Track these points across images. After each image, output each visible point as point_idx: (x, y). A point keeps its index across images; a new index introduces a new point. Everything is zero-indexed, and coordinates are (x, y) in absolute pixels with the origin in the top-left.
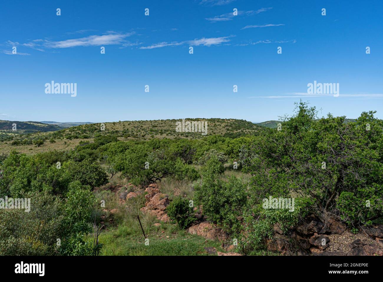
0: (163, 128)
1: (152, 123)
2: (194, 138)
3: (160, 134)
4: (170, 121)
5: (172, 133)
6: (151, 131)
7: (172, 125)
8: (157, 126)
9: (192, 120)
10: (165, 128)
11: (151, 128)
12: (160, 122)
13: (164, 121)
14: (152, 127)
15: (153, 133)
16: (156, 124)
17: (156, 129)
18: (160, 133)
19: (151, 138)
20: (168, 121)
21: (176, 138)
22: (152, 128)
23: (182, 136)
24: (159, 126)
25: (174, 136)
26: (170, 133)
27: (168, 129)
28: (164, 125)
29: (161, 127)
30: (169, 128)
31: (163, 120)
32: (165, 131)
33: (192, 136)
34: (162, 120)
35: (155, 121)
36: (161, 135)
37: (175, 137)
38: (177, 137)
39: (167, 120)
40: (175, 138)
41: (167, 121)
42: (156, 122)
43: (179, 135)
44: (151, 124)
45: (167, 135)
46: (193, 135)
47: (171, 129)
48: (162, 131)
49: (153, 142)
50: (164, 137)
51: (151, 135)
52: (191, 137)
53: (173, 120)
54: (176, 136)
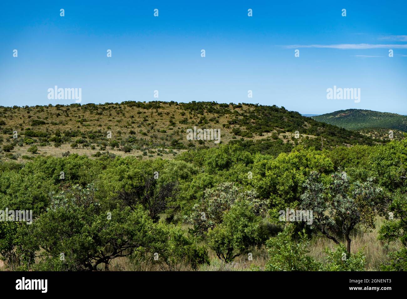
0: (61, 126)
1: (31, 114)
2: (149, 154)
3: (53, 143)
4: (80, 108)
5: (88, 140)
6: (30, 134)
7: (85, 120)
8: (43, 123)
9: (139, 105)
10: (68, 128)
11: (27, 127)
12: (54, 111)
13: (64, 109)
14: (31, 123)
15: (35, 141)
16: (43, 115)
17: (43, 129)
18: (54, 140)
19: (30, 155)
20: (75, 109)
21: (98, 155)
22: (31, 127)
23: (115, 148)
24: (50, 121)
25: (94, 148)
26: (81, 142)
27: (75, 129)
28: (63, 118)
29: (56, 124)
30: (78, 127)
31: (62, 106)
32: (68, 134)
33: (142, 150)
34: (58, 107)
35: (40, 109)
36: (57, 146)
37: (94, 152)
38: (101, 152)
39: (73, 106)
40: (95, 156)
41: (71, 109)
42: (43, 111)
43: (105, 145)
44: (30, 117)
45: (74, 146)
46: (145, 147)
47: (83, 130)
48: (58, 134)
49: (46, 165)
50: (64, 151)
51: (29, 147)
52: (139, 151)
53: (89, 105)
54: (99, 148)
